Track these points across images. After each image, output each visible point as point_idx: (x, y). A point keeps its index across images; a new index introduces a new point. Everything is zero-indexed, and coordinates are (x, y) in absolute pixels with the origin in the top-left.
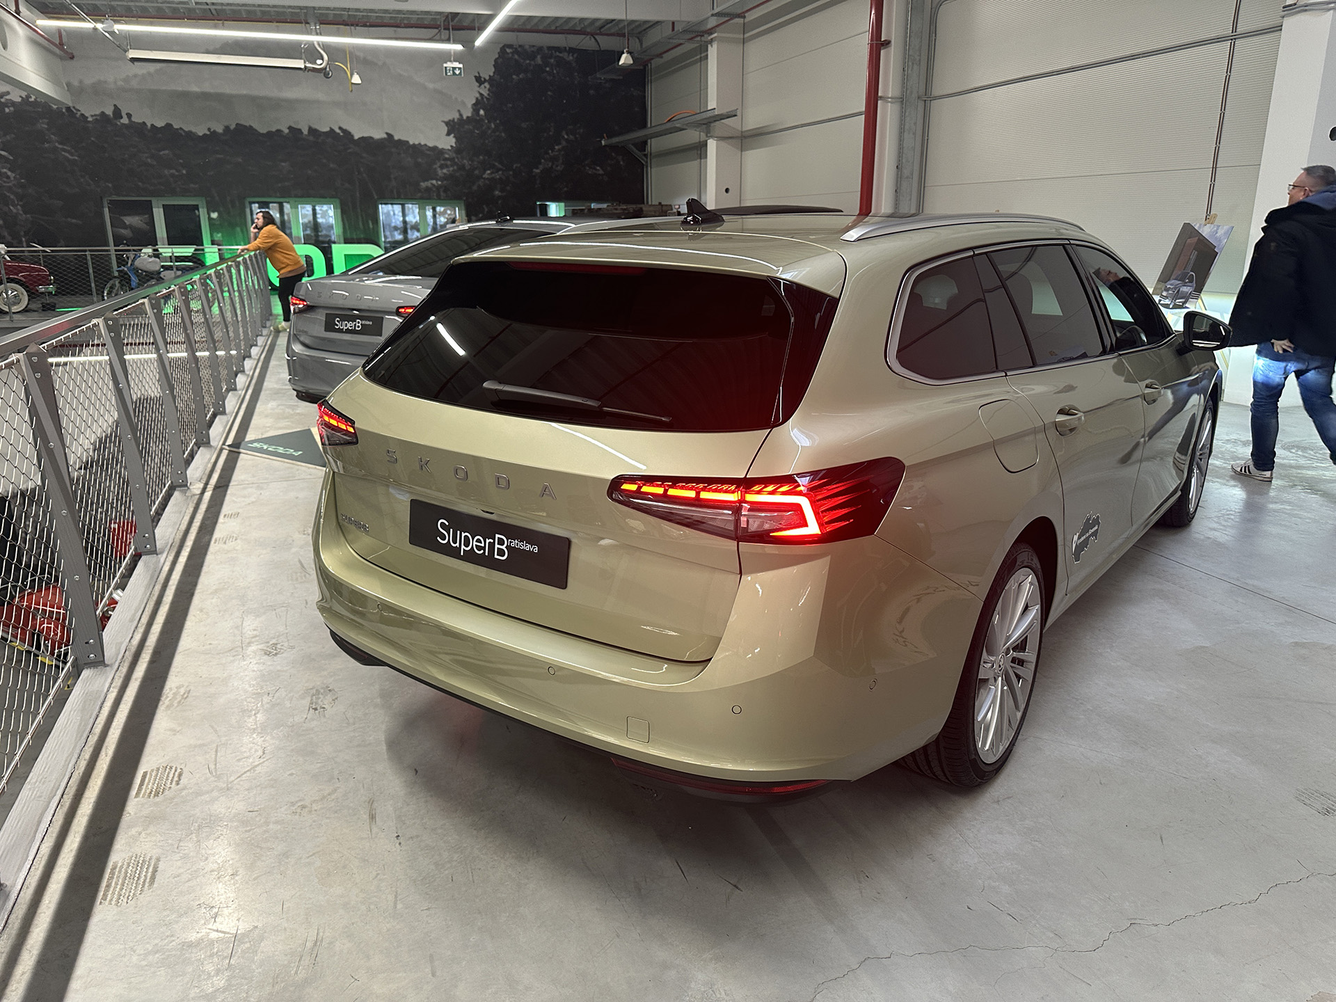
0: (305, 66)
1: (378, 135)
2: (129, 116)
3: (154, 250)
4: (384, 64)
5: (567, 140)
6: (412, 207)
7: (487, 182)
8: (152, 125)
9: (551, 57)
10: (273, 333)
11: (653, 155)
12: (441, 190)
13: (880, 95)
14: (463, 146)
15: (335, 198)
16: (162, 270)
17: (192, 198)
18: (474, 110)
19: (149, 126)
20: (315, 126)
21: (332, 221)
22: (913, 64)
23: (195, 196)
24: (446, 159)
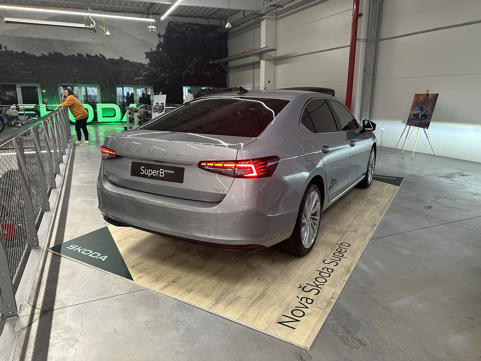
0: (86, 27)
1: (117, 57)
2: (5, 47)
3: (17, 107)
4: (119, 28)
5: (196, 61)
6: (131, 88)
7: (163, 78)
8: (16, 52)
9: (189, 27)
10: (72, 146)
11: (230, 68)
12: (143, 81)
13: (357, 38)
14: (152, 63)
15: (98, 84)
16: (19, 115)
17: (34, 84)
18: (157, 48)
19: (15, 52)
20: (89, 54)
21: (96, 94)
22: (372, 24)
23: (35, 83)
24: (145, 68)
